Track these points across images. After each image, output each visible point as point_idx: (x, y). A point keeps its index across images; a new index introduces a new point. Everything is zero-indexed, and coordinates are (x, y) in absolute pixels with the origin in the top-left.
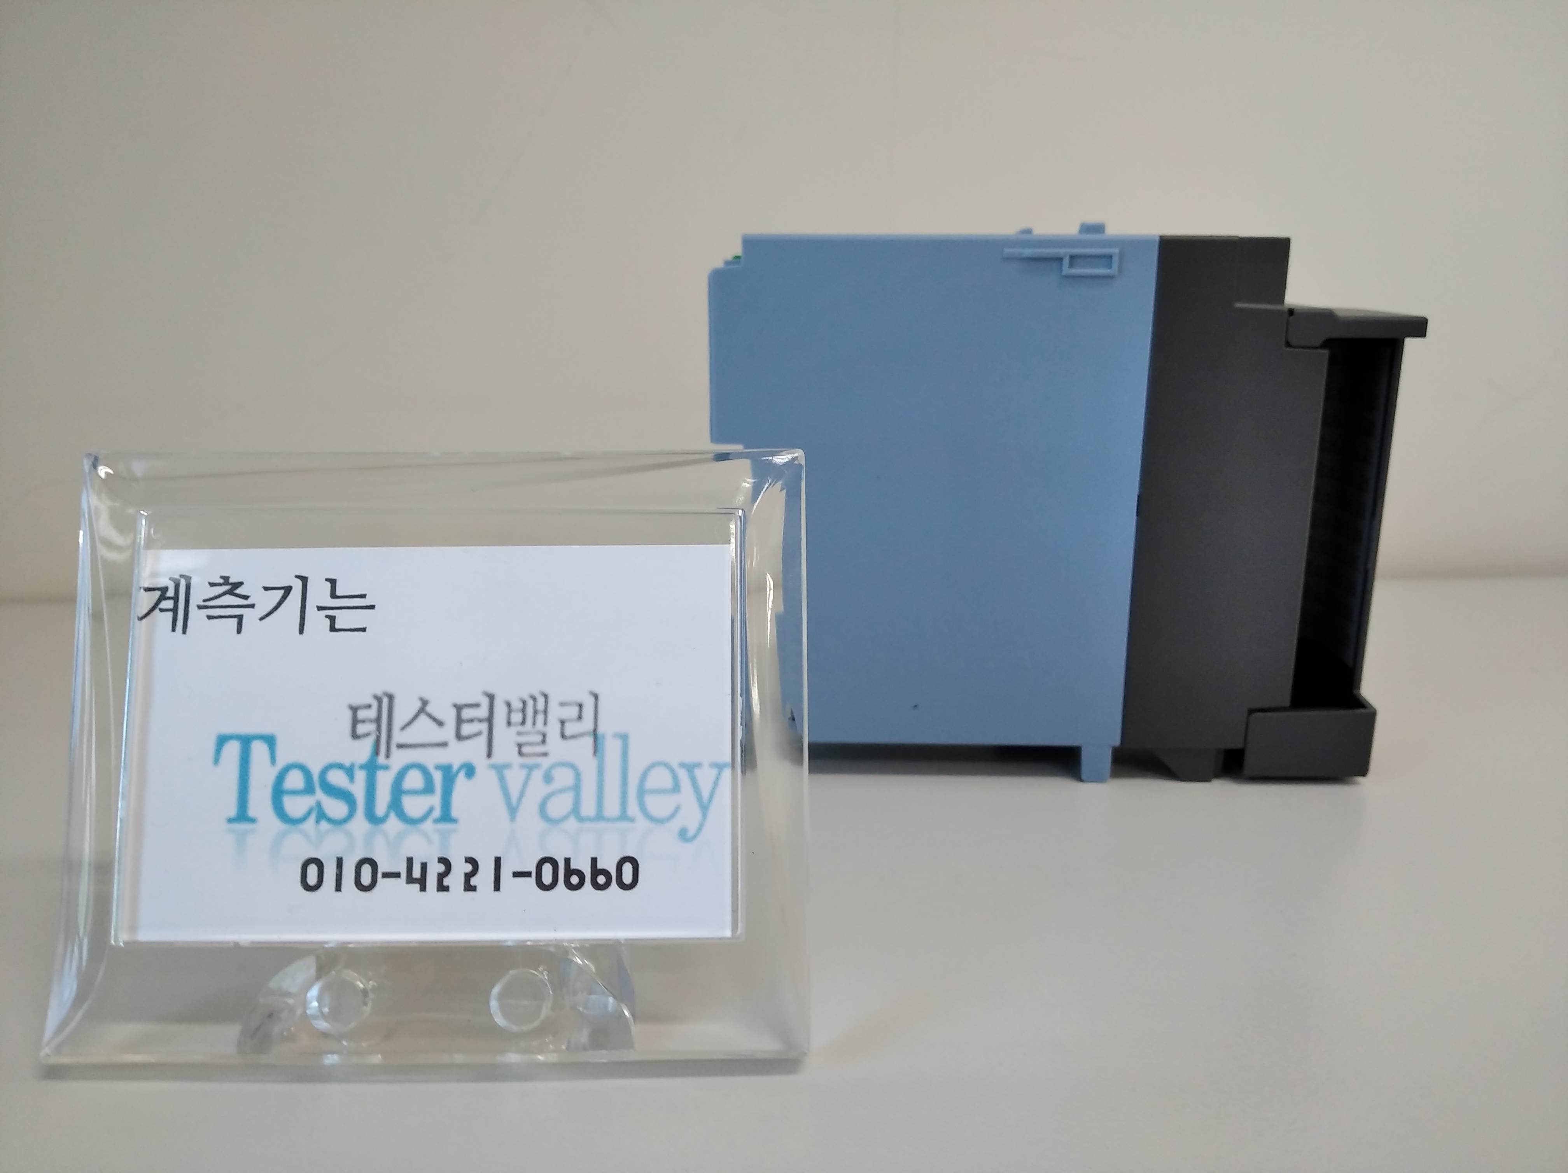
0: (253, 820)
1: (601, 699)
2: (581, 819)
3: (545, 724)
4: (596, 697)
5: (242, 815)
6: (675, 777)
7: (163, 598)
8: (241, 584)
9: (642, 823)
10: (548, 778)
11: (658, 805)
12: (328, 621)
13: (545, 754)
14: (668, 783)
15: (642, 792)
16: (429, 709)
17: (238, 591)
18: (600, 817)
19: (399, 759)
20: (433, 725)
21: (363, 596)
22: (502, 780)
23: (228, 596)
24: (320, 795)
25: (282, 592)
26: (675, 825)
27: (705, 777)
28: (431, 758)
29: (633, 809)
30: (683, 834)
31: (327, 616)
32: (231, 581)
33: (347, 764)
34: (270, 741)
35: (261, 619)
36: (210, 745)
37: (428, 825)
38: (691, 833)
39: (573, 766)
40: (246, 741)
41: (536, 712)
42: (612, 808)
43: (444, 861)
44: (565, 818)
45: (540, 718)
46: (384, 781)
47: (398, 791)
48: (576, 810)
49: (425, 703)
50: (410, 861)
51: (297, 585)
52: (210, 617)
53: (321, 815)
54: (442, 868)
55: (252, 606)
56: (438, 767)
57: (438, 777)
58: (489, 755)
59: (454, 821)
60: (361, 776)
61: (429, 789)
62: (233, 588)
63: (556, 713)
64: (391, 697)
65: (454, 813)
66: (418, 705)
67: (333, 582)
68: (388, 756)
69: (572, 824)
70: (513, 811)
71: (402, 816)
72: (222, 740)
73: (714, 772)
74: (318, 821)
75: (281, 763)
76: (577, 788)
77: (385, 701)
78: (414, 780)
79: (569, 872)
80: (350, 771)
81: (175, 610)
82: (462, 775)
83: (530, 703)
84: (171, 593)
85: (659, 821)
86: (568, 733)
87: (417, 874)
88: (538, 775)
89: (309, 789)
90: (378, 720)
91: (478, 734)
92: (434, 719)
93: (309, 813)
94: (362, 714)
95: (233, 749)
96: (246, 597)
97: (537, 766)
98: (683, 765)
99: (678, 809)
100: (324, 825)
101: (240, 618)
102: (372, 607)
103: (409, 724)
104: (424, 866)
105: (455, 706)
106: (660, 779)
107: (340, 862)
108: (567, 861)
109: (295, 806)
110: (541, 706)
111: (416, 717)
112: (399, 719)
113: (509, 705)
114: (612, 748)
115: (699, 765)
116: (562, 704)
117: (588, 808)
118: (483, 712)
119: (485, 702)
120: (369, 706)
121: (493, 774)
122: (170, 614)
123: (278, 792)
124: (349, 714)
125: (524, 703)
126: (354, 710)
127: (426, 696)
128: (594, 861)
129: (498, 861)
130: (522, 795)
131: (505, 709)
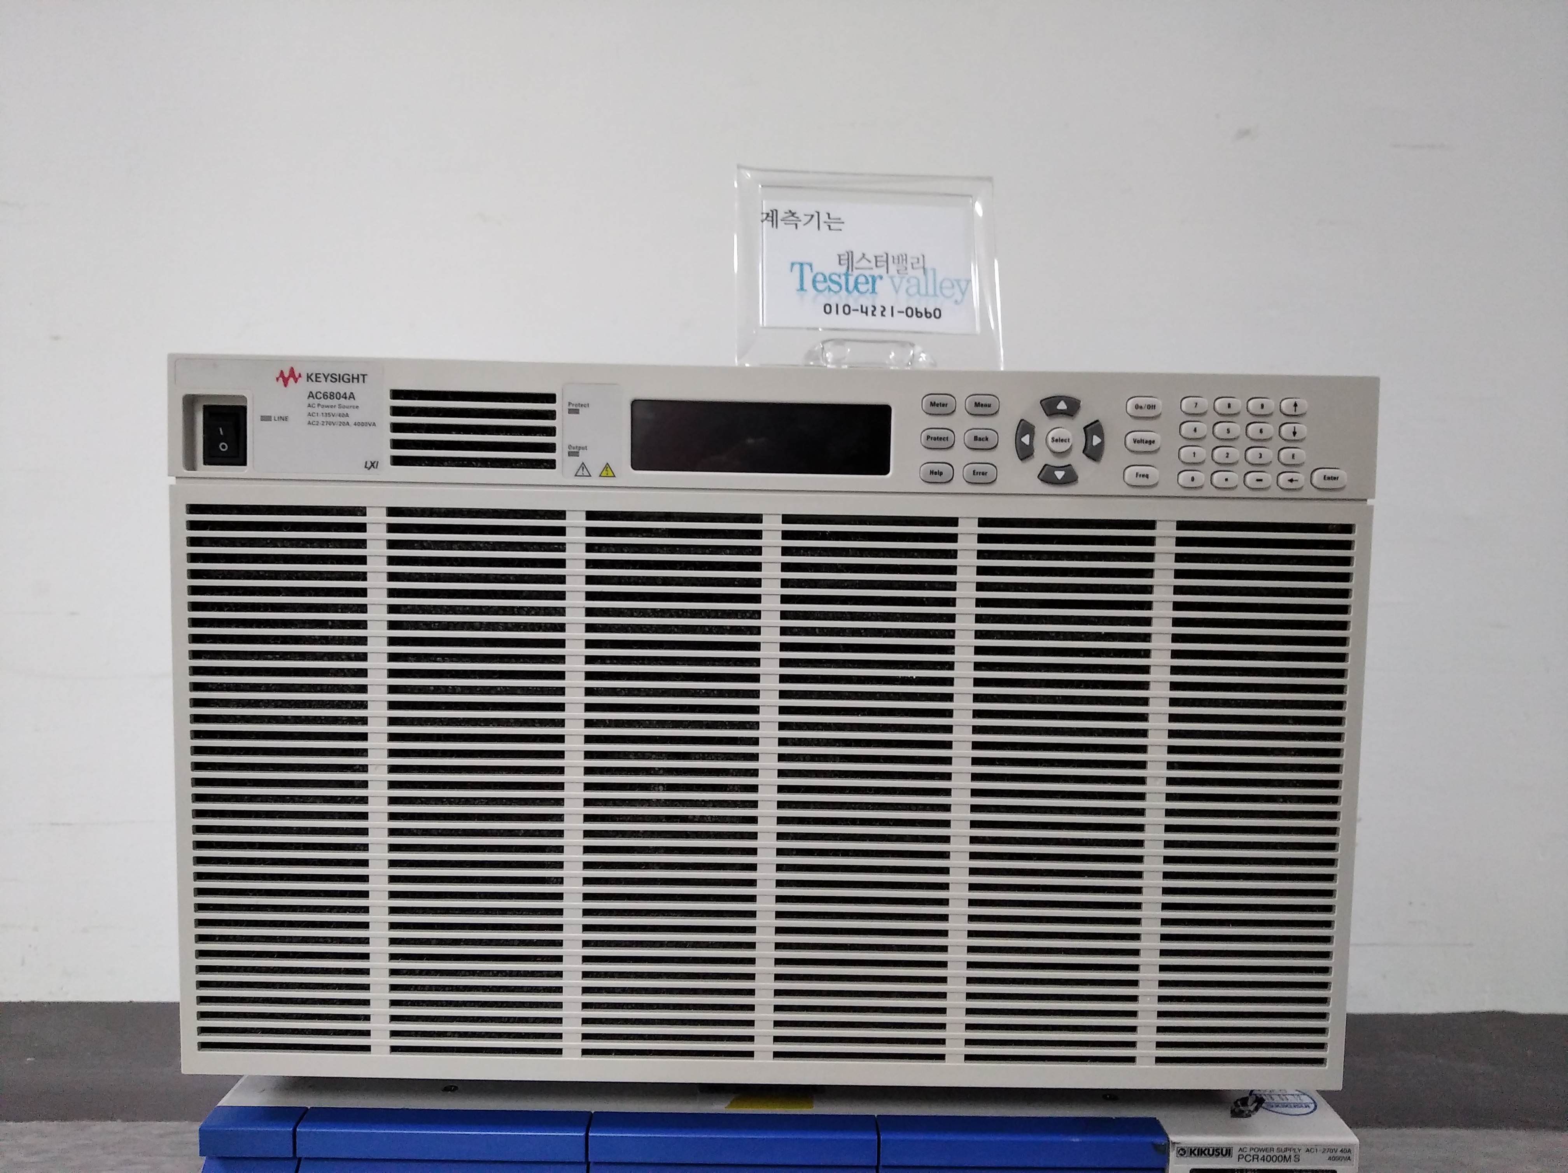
0: (806, 290)
1: (926, 257)
2: (920, 295)
3: (906, 264)
4: (924, 256)
5: (802, 289)
6: (952, 283)
7: (768, 217)
8: (795, 213)
9: (941, 298)
10: (908, 281)
11: (947, 292)
12: (828, 227)
13: (907, 274)
14: (950, 285)
15: (941, 288)
16: (866, 257)
17: (795, 215)
18: (927, 295)
19: (856, 273)
20: (867, 262)
21: (840, 219)
22: (893, 281)
23: (791, 217)
24: (829, 283)
25: (810, 217)
26: (954, 299)
27: (962, 284)
28: (867, 273)
29: (938, 292)
31: (827, 225)
32: (792, 212)
33: (838, 273)
34: (811, 266)
35: (804, 225)
36: (789, 266)
37: (868, 294)
38: (958, 302)
39: (916, 278)
40: (801, 265)
41: (903, 260)
42: (931, 291)
43: (873, 306)
44: (915, 294)
45: (904, 262)
46: (852, 279)
47: (856, 283)
48: (919, 292)
49: (864, 255)
50: (862, 306)
51: (816, 215)
53: (830, 289)
54: (873, 309)
56: (870, 276)
57: (870, 279)
58: (887, 272)
59: (876, 293)
60: (843, 277)
61: (867, 283)
62: (793, 214)
63: (909, 261)
64: (852, 252)
65: (877, 291)
66: (862, 255)
67: (829, 214)
68: (852, 270)
69: (917, 296)
70: (897, 292)
71: (858, 291)
73: (965, 283)
74: (829, 291)
75: (815, 272)
76: (919, 285)
77: (850, 254)
78: (862, 280)
79: (917, 312)
80: (839, 276)
81: (772, 221)
82: (878, 279)
83: (901, 258)
84: (771, 215)
85: (947, 297)
86: (914, 267)
87: (864, 310)
88: (905, 281)
89: (825, 281)
90: (848, 259)
91: (882, 266)
92: (868, 260)
93: (825, 290)
94: (842, 257)
95: (797, 268)
96: (798, 218)
97: (904, 277)
98: (954, 280)
100: (831, 293)
101: (796, 225)
102: (843, 223)
103: (859, 261)
104: (867, 308)
105: (875, 256)
106: (947, 284)
107: (837, 305)
108: (916, 309)
109: (820, 286)
110: (904, 257)
111: (861, 259)
112: (855, 260)
114: (930, 274)
115: (960, 280)
116: (912, 258)
117: (923, 291)
118: (885, 258)
119: (885, 256)
120: (845, 255)
121: (889, 280)
122: (771, 223)
123: (814, 281)
124: (838, 257)
125: (898, 257)
127: (864, 252)
128: (926, 309)
129: (892, 308)
130: (899, 286)
131: (892, 258)
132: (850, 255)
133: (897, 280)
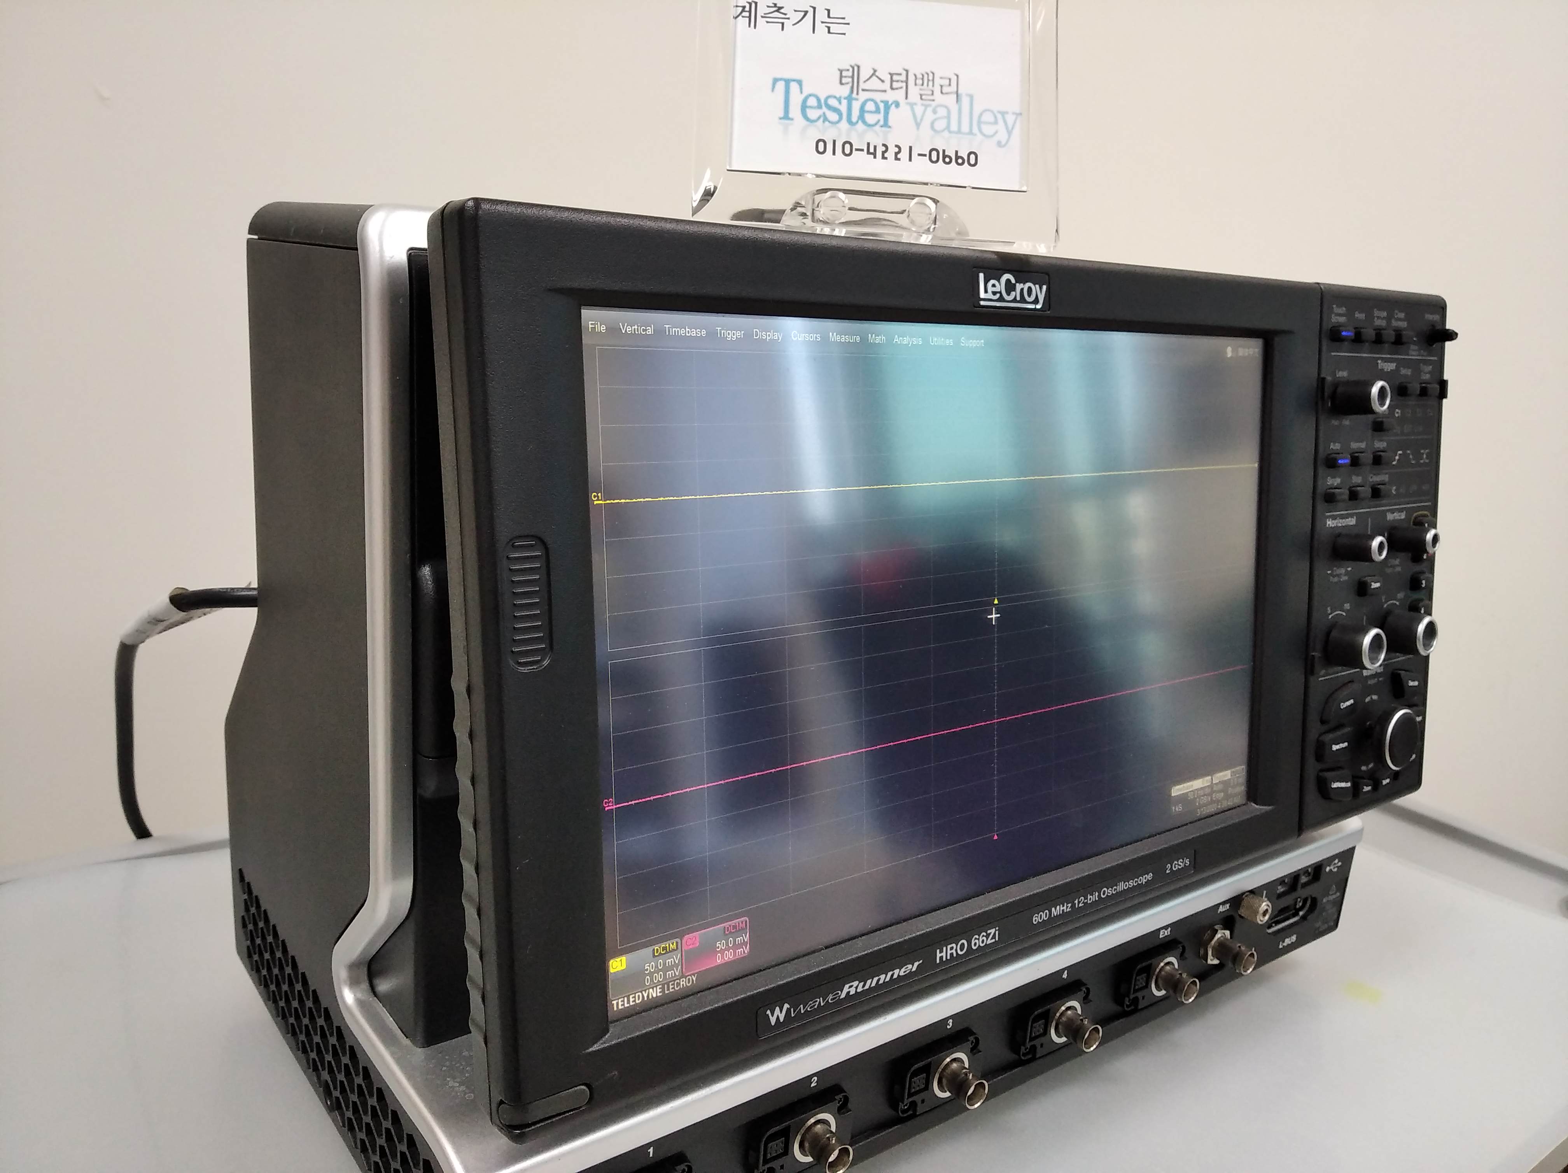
0: (792, 119)
1: (960, 77)
2: (950, 132)
3: (933, 86)
4: (957, 76)
5: (786, 116)
6: (996, 117)
7: (743, 11)
8: (782, 8)
9: (979, 137)
10: (935, 112)
11: (988, 130)
12: (827, 29)
13: (933, 100)
14: (992, 119)
15: (979, 122)
16: (877, 74)
17: (782, 11)
18: (959, 132)
19: (863, 96)
20: (880, 82)
21: (844, 18)
22: (913, 110)
23: (776, 13)
24: (824, 109)
25: (803, 14)
26: (996, 138)
27: (1010, 119)
28: (878, 97)
29: (975, 130)
30: (999, 144)
31: (826, 26)
32: (778, 5)
33: (838, 96)
34: (800, 82)
35: (794, 25)
36: (771, 82)
37: (877, 128)
38: (1003, 143)
39: (946, 107)
40: (788, 82)
41: (928, 80)
42: (965, 128)
43: (884, 145)
44: (943, 131)
45: (931, 83)
46: (856, 106)
47: (862, 110)
48: (948, 127)
49: (875, 71)
50: (868, 144)
51: (811, 11)
52: (768, 22)
53: (826, 119)
54: (884, 149)
55: (788, 19)
56: (882, 101)
57: (882, 106)
58: (906, 98)
59: (890, 127)
60: (844, 102)
61: (877, 111)
62: (779, 9)
63: (938, 81)
64: (858, 67)
65: (890, 124)
66: (872, 72)
67: (829, 11)
68: (857, 94)
69: (946, 134)
70: (918, 125)
71: (864, 122)
72: (775, 81)
73: (1014, 117)
74: (824, 122)
75: (805, 94)
76: (948, 118)
78: (870, 106)
79: (945, 156)
80: (839, 100)
81: (750, 17)
82: (893, 106)
83: (926, 76)
84: (747, 9)
85: (988, 137)
86: (944, 91)
87: (872, 150)
88: (930, 110)
89: (819, 107)
90: (853, 76)
91: (901, 88)
92: (880, 79)
93: (819, 118)
94: (844, 74)
95: (781, 85)
96: (785, 14)
97: (930, 105)
98: (999, 112)
99: (996, 132)
100: (827, 123)
101: (783, 24)
102: (848, 24)
103: (868, 79)
104: (875, 147)
105: (890, 74)
106: (988, 117)
107: (834, 142)
108: (944, 151)
109: (813, 114)
110: (931, 78)
111: (871, 77)
112: (863, 77)
113: (915, 75)
114: (965, 101)
115: (1007, 113)
116: (941, 78)
118: (903, 78)
119: (904, 73)
120: (848, 70)
121: (908, 108)
122: (748, 19)
123: (804, 107)
124: (839, 72)
125: (923, 75)
126: (841, 71)
127: (876, 68)
128: (957, 152)
129: (911, 148)
130: (921, 120)
131: (914, 77)
132: (856, 69)
133: (919, 110)
